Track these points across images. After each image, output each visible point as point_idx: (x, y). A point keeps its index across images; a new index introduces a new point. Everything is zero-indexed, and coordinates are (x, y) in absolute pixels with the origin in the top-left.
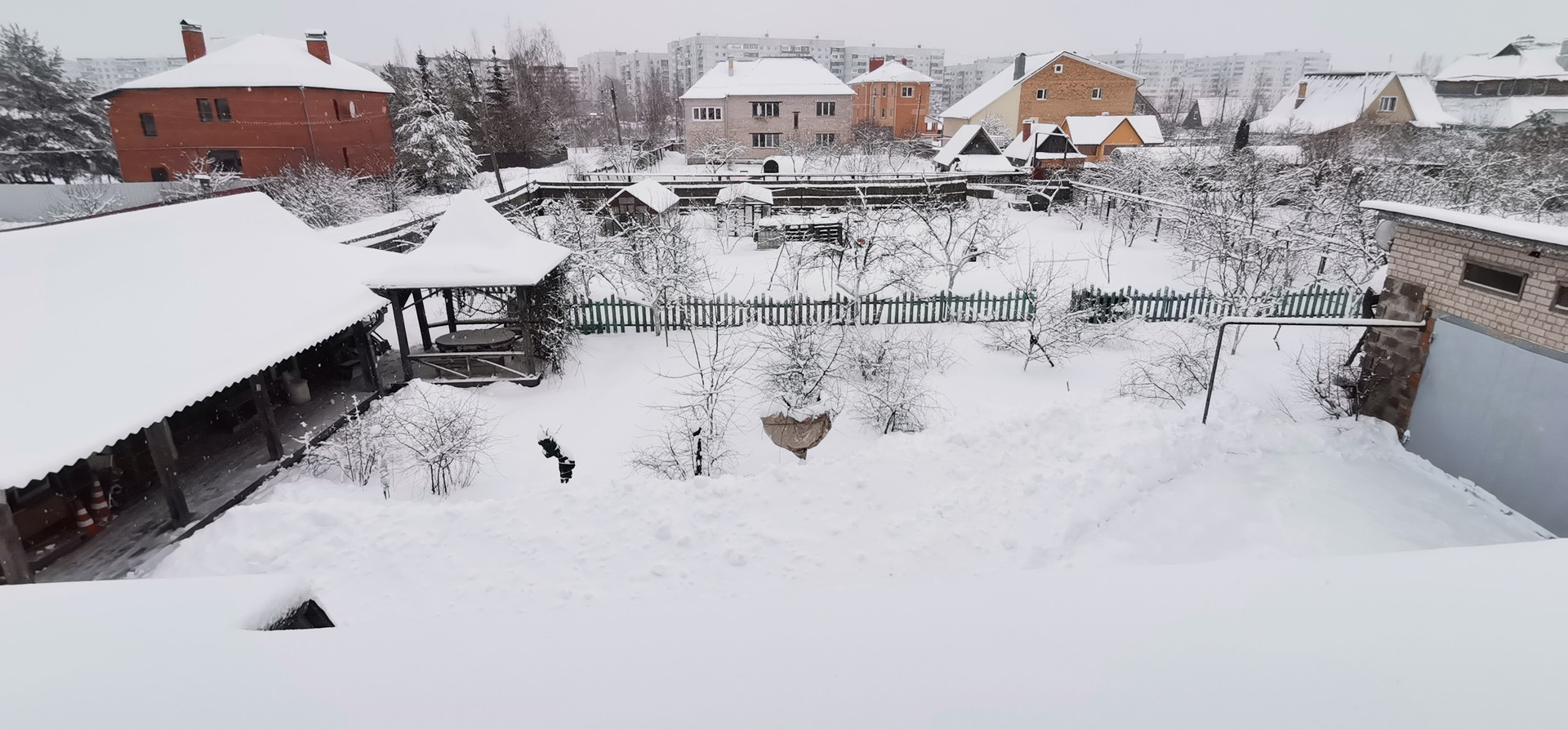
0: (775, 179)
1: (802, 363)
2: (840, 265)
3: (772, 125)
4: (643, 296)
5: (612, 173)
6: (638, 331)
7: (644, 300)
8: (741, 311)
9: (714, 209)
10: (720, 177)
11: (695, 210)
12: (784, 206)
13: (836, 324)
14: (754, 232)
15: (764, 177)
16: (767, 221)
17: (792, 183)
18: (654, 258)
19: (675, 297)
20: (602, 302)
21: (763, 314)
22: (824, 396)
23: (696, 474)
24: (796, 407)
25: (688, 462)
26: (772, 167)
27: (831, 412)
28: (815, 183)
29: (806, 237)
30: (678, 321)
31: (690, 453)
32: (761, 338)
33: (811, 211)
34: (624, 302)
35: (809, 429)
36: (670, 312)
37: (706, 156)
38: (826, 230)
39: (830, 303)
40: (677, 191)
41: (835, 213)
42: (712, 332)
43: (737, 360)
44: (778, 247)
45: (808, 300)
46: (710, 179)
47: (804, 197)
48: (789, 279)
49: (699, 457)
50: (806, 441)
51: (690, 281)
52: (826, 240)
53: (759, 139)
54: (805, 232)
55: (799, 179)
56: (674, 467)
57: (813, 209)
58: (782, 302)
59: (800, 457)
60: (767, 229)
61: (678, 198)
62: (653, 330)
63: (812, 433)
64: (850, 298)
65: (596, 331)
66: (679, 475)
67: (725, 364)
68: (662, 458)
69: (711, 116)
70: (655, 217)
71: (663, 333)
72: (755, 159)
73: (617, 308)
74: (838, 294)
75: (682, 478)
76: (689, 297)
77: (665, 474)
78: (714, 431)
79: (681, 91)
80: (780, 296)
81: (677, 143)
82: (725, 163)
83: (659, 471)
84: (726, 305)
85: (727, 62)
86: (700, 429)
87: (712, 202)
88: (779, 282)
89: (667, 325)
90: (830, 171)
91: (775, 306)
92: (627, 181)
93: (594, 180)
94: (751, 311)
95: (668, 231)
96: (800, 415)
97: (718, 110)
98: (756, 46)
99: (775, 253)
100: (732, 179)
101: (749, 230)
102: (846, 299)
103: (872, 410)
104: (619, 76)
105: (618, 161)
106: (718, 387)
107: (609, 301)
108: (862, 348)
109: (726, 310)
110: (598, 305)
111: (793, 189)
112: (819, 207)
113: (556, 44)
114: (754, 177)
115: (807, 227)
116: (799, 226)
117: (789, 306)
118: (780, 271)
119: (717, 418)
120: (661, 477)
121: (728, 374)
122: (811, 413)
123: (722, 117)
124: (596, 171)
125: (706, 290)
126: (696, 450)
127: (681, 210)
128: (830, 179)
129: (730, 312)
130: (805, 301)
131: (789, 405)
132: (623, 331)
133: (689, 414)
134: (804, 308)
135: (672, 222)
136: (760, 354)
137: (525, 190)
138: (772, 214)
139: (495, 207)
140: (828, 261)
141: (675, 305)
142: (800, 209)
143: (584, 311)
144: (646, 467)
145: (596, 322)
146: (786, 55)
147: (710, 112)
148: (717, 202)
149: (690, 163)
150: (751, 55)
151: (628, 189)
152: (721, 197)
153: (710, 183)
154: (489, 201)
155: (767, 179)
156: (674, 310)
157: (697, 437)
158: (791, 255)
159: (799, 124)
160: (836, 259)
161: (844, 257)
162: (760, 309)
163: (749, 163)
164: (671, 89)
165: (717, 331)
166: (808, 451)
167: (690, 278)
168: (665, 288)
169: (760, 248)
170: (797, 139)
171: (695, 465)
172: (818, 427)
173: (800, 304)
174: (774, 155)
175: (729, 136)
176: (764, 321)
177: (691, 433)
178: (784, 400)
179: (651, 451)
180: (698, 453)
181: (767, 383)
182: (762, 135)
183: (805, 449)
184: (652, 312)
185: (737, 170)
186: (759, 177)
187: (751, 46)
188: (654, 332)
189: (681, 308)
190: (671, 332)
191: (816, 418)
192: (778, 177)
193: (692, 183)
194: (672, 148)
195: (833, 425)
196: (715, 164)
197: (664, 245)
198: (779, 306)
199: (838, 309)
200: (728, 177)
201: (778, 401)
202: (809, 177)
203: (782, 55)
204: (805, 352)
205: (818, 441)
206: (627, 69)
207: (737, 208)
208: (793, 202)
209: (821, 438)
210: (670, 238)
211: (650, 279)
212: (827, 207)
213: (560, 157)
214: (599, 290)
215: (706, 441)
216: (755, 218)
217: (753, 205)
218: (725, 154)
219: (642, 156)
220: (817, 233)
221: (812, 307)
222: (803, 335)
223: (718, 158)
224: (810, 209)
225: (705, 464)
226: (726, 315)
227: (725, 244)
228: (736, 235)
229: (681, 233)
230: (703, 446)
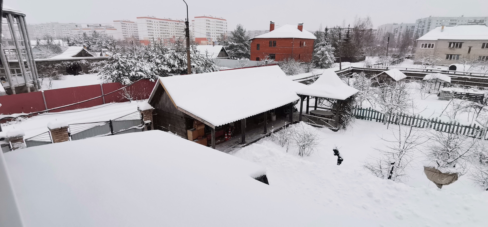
0: (454, 73)
1: (450, 150)
2: (479, 112)
3: (457, 51)
4: (382, 109)
5: (381, 66)
6: (377, 121)
7: (382, 111)
8: (424, 123)
9: (421, 82)
10: (427, 70)
11: (412, 81)
12: (455, 84)
13: (471, 137)
14: (439, 93)
15: (448, 71)
16: (446, 89)
17: (461, 75)
18: (390, 97)
19: (396, 112)
20: (366, 109)
21: (435, 126)
22: (457, 166)
23: (389, 178)
24: (442, 167)
25: (386, 173)
26: (453, 68)
27: (459, 173)
28: (474, 76)
29: (464, 98)
30: (394, 121)
31: (388, 170)
32: (432, 135)
33: (469, 88)
34: (374, 111)
35: (446, 177)
36: (392, 118)
37: (423, 62)
38: (475, 97)
39: (470, 127)
40: (406, 74)
41: (481, 90)
42: (409, 128)
43: (419, 141)
44: (449, 100)
45: (459, 124)
46: (422, 70)
47: (466, 81)
48: (451, 114)
49: (391, 173)
50: (443, 182)
51: (404, 107)
52: (474, 101)
53: (449, 57)
54: (464, 96)
55: (465, 74)
56: (380, 173)
57: (470, 87)
58: (445, 122)
59: (439, 187)
60: (445, 92)
61: (406, 76)
62: (383, 122)
63: (447, 179)
64: (481, 127)
65: (361, 118)
66: (381, 176)
67: (412, 142)
68: (376, 168)
69: (429, 46)
70: (394, 82)
71: (387, 124)
72: (446, 64)
73: (371, 112)
74: (475, 125)
75: (382, 178)
76: (401, 113)
77: (375, 174)
78: (400, 165)
79: (417, 37)
80: (445, 120)
81: (411, 56)
82: (431, 65)
83: (373, 172)
84: (418, 119)
85: (441, 27)
86: (394, 163)
87: (421, 79)
88: (446, 114)
89: (389, 121)
90: (483, 72)
91: (441, 123)
92: (386, 69)
93: (373, 68)
94: (429, 123)
95: (399, 88)
96: (443, 171)
97: (433, 45)
98: (456, 20)
99: (447, 102)
100: (433, 71)
101: (436, 92)
102: (478, 127)
103: (482, 178)
104: (392, 32)
105: (384, 62)
106: (406, 149)
107: (368, 109)
108: (483, 150)
109: (417, 121)
110: (364, 110)
111: (462, 78)
112: (473, 86)
113: (371, 22)
114: (443, 71)
115: (465, 94)
116: (461, 93)
117: (448, 125)
118: (448, 110)
119: (403, 161)
120: (373, 174)
121: (412, 145)
122: (449, 171)
123: (434, 47)
124: (374, 65)
125: (410, 112)
126: (391, 170)
127: (406, 81)
128: (483, 75)
129: (419, 122)
130: (457, 124)
131: (439, 165)
132: (371, 120)
133: (391, 156)
134: (456, 127)
135: (401, 85)
136: (429, 141)
137: (348, 69)
138: (449, 86)
139: (337, 74)
140: (473, 109)
141: (395, 115)
142: (463, 86)
143: (358, 111)
144: (369, 169)
145: (362, 115)
146: (471, 24)
147: (429, 45)
148: (424, 79)
149: (415, 64)
150: (452, 24)
151: (386, 72)
152: (426, 78)
153: (422, 72)
154: (336, 72)
155: (450, 73)
156: (394, 117)
157: (392, 165)
158: (454, 104)
159: (471, 52)
160: (478, 110)
161: (482, 109)
162: (433, 124)
163: (442, 65)
164: (413, 36)
165: (411, 128)
166: (443, 186)
167: (404, 106)
168: (392, 108)
169: (440, 99)
170: (469, 58)
171: (389, 175)
172: (451, 178)
173: (454, 125)
174: (455, 63)
175: (435, 55)
176: (434, 128)
177: (390, 163)
178: (437, 162)
179: (372, 165)
180: (391, 171)
181: (430, 153)
182: (451, 55)
183: (442, 185)
184: (384, 116)
185: (436, 68)
186: (446, 71)
187: (453, 20)
188: (383, 123)
189: (397, 116)
190: (390, 124)
191: (451, 174)
192: (455, 72)
193: (414, 71)
194: (408, 58)
195: (459, 179)
196: (426, 65)
197: (395, 93)
198: (443, 124)
199: (473, 130)
200: (431, 70)
201: (434, 162)
202: (471, 74)
203: (469, 24)
204: (452, 145)
205: (449, 183)
206: (397, 30)
207: (433, 82)
208: (460, 83)
209: (451, 182)
210: (399, 91)
211: (387, 104)
212: (477, 87)
213: (363, 59)
214: (366, 105)
215: (396, 168)
216: (440, 87)
217: (440, 82)
218: (432, 61)
219: (394, 60)
220: (469, 97)
221: (460, 128)
222: (453, 138)
223: (428, 63)
224: (468, 87)
225: (393, 176)
226: (417, 123)
227: (423, 96)
228: (429, 93)
229: (404, 89)
230: (394, 169)
